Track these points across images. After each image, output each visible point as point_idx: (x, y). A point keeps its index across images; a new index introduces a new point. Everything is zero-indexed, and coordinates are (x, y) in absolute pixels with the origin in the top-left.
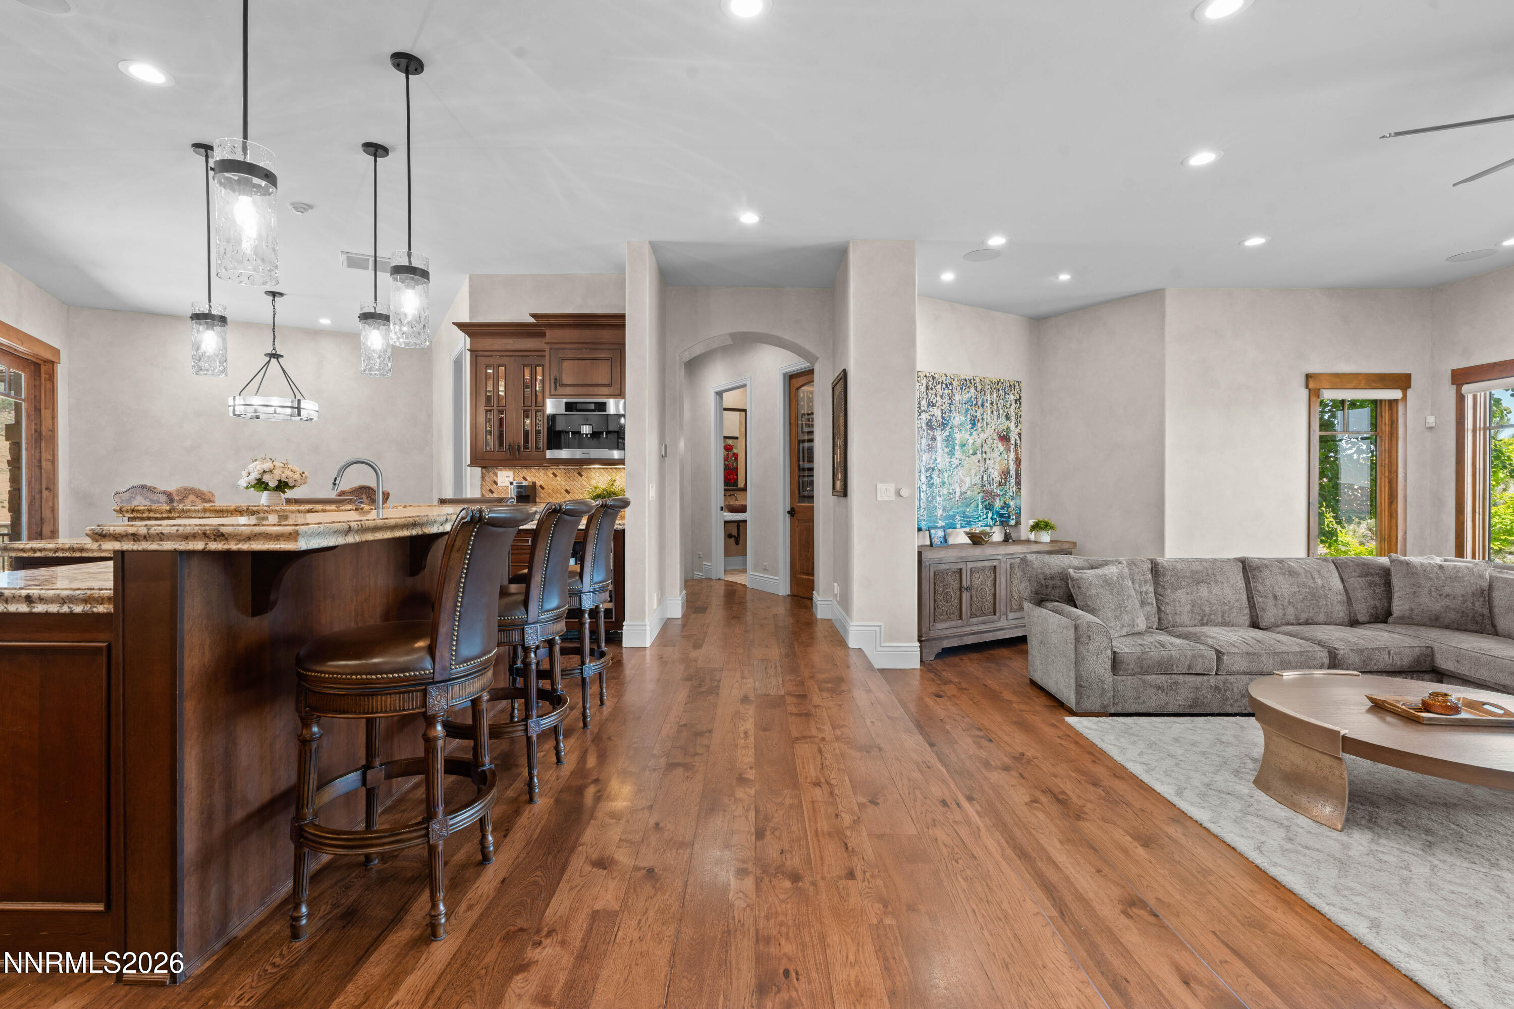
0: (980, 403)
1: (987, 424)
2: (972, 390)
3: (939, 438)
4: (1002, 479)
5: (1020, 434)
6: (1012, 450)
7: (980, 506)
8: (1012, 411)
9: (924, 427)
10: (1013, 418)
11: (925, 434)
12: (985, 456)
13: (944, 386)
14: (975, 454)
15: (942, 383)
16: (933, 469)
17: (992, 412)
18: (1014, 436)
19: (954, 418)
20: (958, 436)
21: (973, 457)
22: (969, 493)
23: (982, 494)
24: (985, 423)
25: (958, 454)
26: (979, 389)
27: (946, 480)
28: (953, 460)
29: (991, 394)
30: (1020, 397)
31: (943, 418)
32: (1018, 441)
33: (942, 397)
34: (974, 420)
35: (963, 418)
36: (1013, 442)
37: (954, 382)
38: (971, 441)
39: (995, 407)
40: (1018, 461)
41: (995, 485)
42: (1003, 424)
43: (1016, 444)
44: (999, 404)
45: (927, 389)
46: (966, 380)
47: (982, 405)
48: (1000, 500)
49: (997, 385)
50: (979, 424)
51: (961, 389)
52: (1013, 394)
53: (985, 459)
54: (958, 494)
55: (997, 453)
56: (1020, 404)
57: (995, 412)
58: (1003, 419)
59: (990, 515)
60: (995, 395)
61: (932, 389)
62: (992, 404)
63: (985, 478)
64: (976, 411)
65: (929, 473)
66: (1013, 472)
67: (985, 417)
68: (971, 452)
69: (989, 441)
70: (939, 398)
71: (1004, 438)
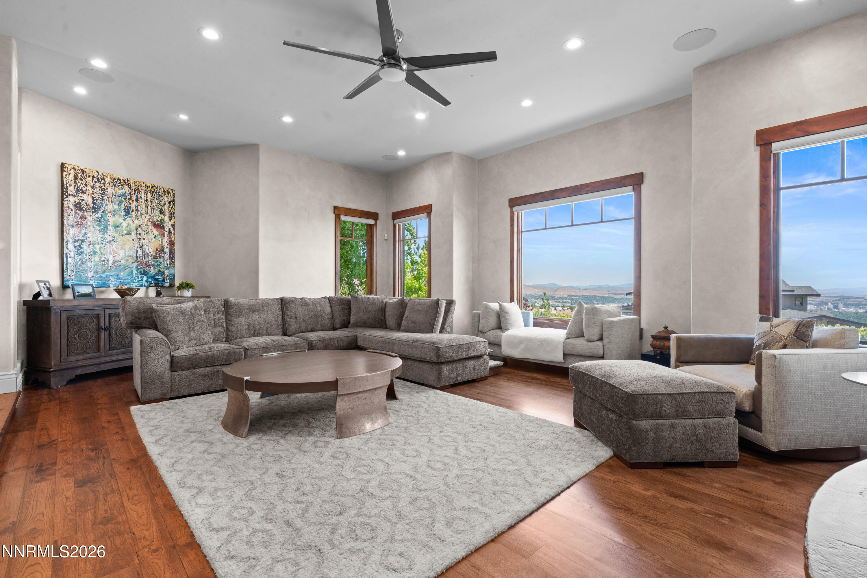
0: (134, 198)
1: (142, 214)
2: (126, 188)
3: (89, 218)
4: (156, 254)
5: (173, 226)
6: (166, 235)
7: (135, 272)
8: (166, 208)
9: (72, 207)
10: (167, 214)
11: (73, 212)
12: (139, 236)
13: (95, 180)
14: (129, 234)
15: (93, 177)
16: (83, 241)
17: (147, 207)
18: (168, 224)
19: (107, 205)
20: (111, 220)
21: (128, 236)
22: (122, 261)
23: (136, 264)
24: (139, 213)
25: (111, 232)
26: (133, 188)
27: (98, 250)
28: (106, 236)
29: (146, 193)
30: (174, 200)
31: (94, 203)
32: (172, 230)
33: (93, 187)
34: (128, 210)
35: (116, 207)
36: (166, 229)
37: (106, 179)
38: (125, 224)
39: (150, 203)
40: (172, 244)
41: (150, 258)
42: (157, 217)
43: (170, 232)
44: (153, 202)
45: (76, 178)
46: (120, 180)
47: (137, 200)
48: (155, 269)
49: (151, 189)
50: (133, 213)
51: (115, 185)
52: (167, 197)
53: (140, 239)
54: (111, 262)
55: (151, 236)
56: (174, 204)
57: (149, 207)
58: (157, 213)
59: (145, 278)
60: (149, 195)
61: (81, 179)
62: (146, 200)
63: (140, 252)
64: (130, 204)
65: (77, 244)
66: (167, 250)
67: (139, 209)
68: (125, 232)
69: (144, 227)
70: (89, 188)
71: (159, 226)
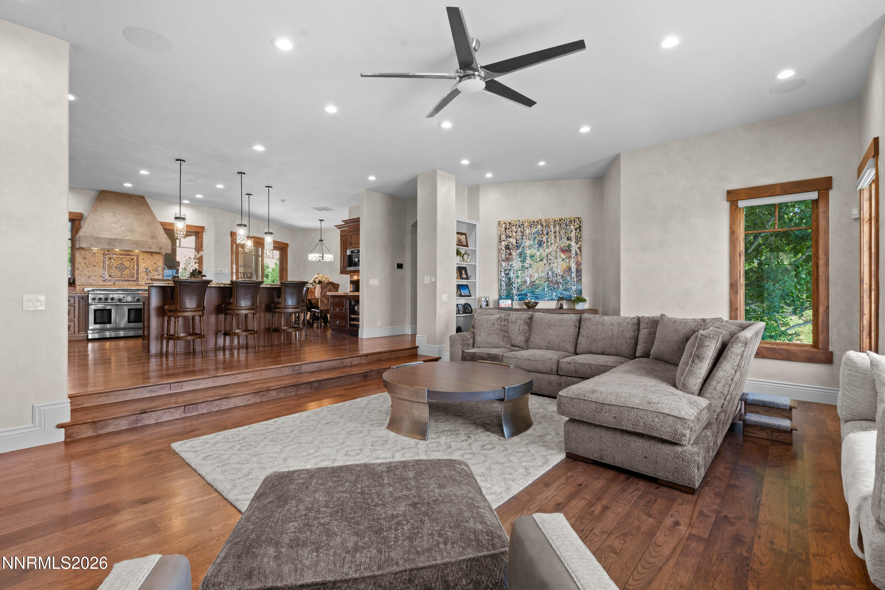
0: (545, 233)
1: (551, 244)
2: (539, 227)
3: (514, 254)
4: (564, 273)
5: (580, 248)
6: (572, 257)
7: (546, 289)
8: (573, 235)
9: (503, 248)
10: (574, 239)
11: (504, 252)
12: (549, 261)
13: (518, 226)
14: (541, 260)
15: (516, 225)
16: (510, 270)
17: (555, 237)
18: (574, 247)
19: (525, 242)
20: (528, 252)
21: (540, 262)
22: (537, 282)
23: (547, 283)
24: (549, 243)
25: (528, 261)
26: (544, 225)
27: (519, 275)
28: (525, 264)
29: (555, 227)
30: (580, 227)
31: (517, 243)
32: (578, 252)
33: (516, 232)
34: (541, 243)
35: (532, 242)
36: (573, 252)
37: (525, 224)
38: (538, 254)
39: (558, 234)
40: (578, 264)
41: (559, 277)
42: (565, 243)
43: (577, 254)
44: (561, 232)
45: (506, 229)
46: (534, 222)
47: (547, 234)
48: (563, 285)
49: (559, 222)
50: (545, 244)
51: (531, 227)
52: (574, 225)
53: (550, 263)
54: (528, 283)
55: (559, 260)
56: (580, 230)
57: (558, 237)
58: (564, 240)
59: (555, 294)
60: (557, 228)
61: (509, 229)
62: (555, 232)
63: (550, 273)
64: (542, 238)
65: (507, 272)
66: (574, 270)
67: (549, 240)
68: (538, 259)
69: (553, 253)
70: (514, 233)
71: (566, 250)
